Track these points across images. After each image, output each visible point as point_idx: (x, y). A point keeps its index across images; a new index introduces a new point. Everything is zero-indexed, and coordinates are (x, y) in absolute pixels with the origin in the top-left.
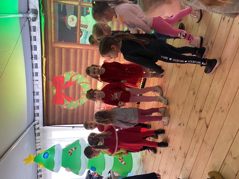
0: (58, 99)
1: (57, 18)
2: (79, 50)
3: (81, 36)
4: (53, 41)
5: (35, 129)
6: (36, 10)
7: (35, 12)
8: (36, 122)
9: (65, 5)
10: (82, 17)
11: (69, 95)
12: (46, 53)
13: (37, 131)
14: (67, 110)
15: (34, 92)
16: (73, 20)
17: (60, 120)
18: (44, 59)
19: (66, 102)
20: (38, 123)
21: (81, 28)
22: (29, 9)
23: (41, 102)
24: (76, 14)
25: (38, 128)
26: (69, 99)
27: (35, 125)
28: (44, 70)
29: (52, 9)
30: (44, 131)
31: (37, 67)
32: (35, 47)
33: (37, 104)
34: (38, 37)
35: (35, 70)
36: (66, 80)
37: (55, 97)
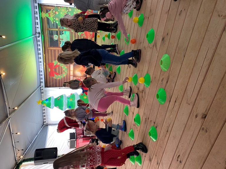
0: (52, 74)
1: (49, 36)
2: (60, 50)
3: (60, 44)
4: (48, 46)
5: (41, 90)
6: (40, 32)
7: (39, 33)
8: (41, 86)
9: (52, 31)
10: (60, 35)
11: (56, 72)
12: (45, 52)
13: (42, 91)
14: (56, 80)
15: (40, 71)
16: (56, 37)
17: (53, 84)
18: (44, 55)
19: (55, 76)
20: (42, 87)
21: (60, 40)
22: (36, 33)
23: (43, 76)
24: (57, 34)
25: (42, 89)
26: (57, 74)
27: (41, 88)
28: (44, 60)
29: (47, 33)
30: (46, 91)
31: (41, 59)
32: (40, 49)
33: (41, 77)
34: (41, 45)
35: (40, 60)
36: (55, 65)
37: (50, 73)
